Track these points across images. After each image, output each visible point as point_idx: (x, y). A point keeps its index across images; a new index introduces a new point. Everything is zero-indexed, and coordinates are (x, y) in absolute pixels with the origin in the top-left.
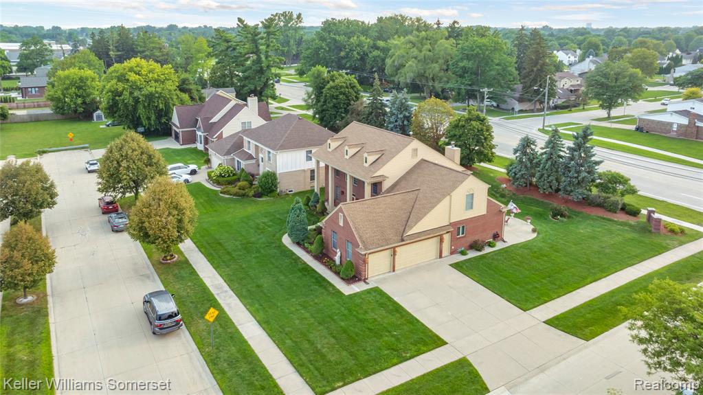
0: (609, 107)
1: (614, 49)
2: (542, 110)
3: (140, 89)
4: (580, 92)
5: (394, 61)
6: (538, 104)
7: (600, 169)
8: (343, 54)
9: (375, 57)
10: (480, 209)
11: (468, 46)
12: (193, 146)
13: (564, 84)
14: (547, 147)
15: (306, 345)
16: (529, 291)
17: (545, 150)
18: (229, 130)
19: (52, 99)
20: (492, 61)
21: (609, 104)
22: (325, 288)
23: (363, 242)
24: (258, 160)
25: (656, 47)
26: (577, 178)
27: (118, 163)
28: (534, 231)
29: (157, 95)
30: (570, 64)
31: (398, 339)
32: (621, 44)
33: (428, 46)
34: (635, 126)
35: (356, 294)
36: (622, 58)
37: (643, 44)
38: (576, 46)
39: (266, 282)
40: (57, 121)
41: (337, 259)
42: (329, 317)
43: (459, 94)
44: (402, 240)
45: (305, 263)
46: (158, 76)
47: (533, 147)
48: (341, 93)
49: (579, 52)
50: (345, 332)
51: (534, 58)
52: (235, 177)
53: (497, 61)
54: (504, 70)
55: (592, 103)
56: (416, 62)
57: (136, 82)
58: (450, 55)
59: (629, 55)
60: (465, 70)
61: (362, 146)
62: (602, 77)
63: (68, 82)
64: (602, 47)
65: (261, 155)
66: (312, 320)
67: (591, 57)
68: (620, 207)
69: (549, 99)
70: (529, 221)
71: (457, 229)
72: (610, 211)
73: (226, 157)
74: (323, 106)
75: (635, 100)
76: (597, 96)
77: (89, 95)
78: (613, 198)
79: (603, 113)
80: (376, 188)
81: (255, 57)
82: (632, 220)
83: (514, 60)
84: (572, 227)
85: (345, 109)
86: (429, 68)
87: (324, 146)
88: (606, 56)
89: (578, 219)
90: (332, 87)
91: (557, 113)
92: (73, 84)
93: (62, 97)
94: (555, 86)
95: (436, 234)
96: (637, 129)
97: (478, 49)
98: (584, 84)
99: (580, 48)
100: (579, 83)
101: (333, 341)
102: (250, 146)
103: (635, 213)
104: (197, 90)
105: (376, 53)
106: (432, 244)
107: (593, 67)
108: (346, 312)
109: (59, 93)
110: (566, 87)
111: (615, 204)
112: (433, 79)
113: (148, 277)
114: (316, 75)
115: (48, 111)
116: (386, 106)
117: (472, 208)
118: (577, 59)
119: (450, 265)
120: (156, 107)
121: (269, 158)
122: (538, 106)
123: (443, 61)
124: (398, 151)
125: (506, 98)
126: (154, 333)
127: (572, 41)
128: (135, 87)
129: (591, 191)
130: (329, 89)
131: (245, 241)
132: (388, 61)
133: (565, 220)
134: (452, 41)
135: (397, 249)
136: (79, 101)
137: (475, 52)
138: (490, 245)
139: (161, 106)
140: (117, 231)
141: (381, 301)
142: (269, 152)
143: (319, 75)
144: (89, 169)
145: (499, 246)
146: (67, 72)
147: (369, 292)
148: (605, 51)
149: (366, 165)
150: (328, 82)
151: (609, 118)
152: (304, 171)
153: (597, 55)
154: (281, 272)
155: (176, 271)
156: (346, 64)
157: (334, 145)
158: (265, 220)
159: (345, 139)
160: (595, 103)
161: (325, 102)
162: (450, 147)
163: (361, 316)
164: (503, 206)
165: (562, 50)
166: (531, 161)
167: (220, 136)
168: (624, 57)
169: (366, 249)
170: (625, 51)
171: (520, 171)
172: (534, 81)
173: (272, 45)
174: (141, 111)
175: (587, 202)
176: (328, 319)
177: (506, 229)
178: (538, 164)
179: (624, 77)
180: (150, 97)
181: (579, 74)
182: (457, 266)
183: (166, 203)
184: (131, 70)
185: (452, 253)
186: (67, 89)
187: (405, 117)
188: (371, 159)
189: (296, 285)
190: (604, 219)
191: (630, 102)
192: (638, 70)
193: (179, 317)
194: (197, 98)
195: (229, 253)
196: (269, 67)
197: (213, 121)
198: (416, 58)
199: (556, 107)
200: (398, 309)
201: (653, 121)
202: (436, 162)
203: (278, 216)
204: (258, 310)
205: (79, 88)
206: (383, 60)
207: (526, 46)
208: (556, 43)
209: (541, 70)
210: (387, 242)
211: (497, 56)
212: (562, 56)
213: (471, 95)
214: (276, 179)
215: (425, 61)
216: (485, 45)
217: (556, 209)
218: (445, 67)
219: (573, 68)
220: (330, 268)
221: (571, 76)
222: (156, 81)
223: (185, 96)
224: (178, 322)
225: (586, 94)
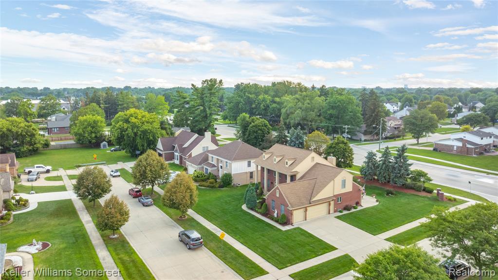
0: (418, 138)
1: (422, 102)
2: (378, 140)
3: (138, 127)
4: (401, 129)
5: (287, 111)
6: (375, 136)
7: (412, 168)
8: (254, 106)
9: (273, 108)
10: (349, 188)
11: (332, 101)
12: (172, 162)
13: (391, 124)
14: (383, 157)
15: (269, 251)
16: (376, 227)
17: (381, 159)
18: (196, 151)
19: (76, 134)
20: (348, 110)
21: (417, 135)
22: (272, 228)
23: (290, 204)
24: (218, 168)
25: (446, 101)
26: (399, 173)
27: (145, 168)
28: (377, 201)
29: (149, 131)
30: (394, 112)
31: (313, 248)
32: (425, 99)
33: (308, 101)
34: (433, 148)
35: (288, 230)
36: (426, 108)
37: (438, 99)
38: (398, 100)
39: (240, 227)
40: (77, 148)
41: (275, 215)
42: (277, 239)
43: (328, 130)
44: (311, 203)
45: (258, 218)
46: (148, 119)
47: (375, 157)
48: (259, 129)
49: (399, 104)
50: (287, 245)
51: (372, 108)
52: (206, 177)
53: (350, 110)
54: (354, 115)
55: (408, 135)
56: (301, 111)
57: (135, 123)
58: (321, 106)
59: (430, 106)
60: (331, 116)
61: (283, 156)
62: (413, 119)
63: (86, 123)
64: (414, 101)
65: (220, 165)
66: (269, 241)
67: (407, 107)
68: (422, 188)
69: (382, 133)
70: (374, 196)
71: (338, 198)
72: (417, 191)
73: (199, 166)
74: (248, 137)
75: (433, 133)
76: (411, 131)
77: (99, 132)
78: (419, 184)
79: (414, 141)
80: (293, 178)
81: (202, 108)
82: (429, 195)
83: (361, 109)
84: (397, 199)
85: (262, 139)
86: (310, 115)
87: (260, 158)
88: (416, 107)
89: (400, 195)
90: (253, 126)
91: (387, 142)
92: (89, 124)
93: (82, 133)
94: (385, 125)
95: (327, 201)
96: (434, 150)
97: (339, 103)
98: (403, 124)
99: (400, 102)
100: (400, 123)
101: (281, 249)
102: (213, 159)
103: (430, 192)
104: (169, 129)
105: (274, 105)
106: (325, 206)
107: (408, 114)
108: (285, 237)
109: (81, 130)
110: (392, 125)
111: (420, 187)
112: (311, 121)
113: (174, 227)
114: (242, 119)
115: (72, 142)
116: (287, 137)
117: (345, 187)
118: (398, 108)
119: (335, 217)
120: (148, 138)
121: (227, 166)
122: (376, 138)
123: (318, 110)
124: (304, 158)
125: (356, 133)
126: (190, 249)
127: (395, 97)
128: (134, 126)
129: (407, 181)
130: (251, 127)
131: (221, 209)
132: (283, 111)
133: (393, 196)
134: (323, 98)
135: (307, 208)
136: (93, 135)
137: (337, 104)
138: (355, 208)
139: (151, 138)
140: (147, 206)
141: (302, 233)
142: (227, 162)
143: (244, 119)
144: (114, 175)
145: (359, 208)
146: (85, 117)
147: (295, 229)
148: (416, 103)
149: (287, 166)
150: (251, 123)
151: (418, 144)
152: (246, 173)
153: (411, 106)
154: (246, 222)
155: (189, 223)
156: (255, 112)
157: (267, 156)
158: (229, 199)
159: (272, 154)
160: (409, 135)
161: (249, 135)
162: (330, 157)
163: (294, 239)
164: (361, 187)
165: (389, 103)
166: (374, 165)
167: (190, 155)
168: (427, 107)
169: (292, 207)
170: (428, 103)
171: (368, 171)
172: (373, 122)
173: (213, 100)
174: (138, 140)
175: (405, 187)
176: (277, 241)
177: (362, 201)
178: (378, 167)
179: (427, 119)
180: (145, 132)
181: (400, 118)
182: (338, 217)
183: (184, 186)
184: (131, 115)
185: (335, 211)
186: (85, 128)
187: (299, 142)
188: (290, 163)
189: (256, 227)
190: (413, 195)
191: (430, 134)
192: (435, 115)
193: (202, 240)
194: (170, 133)
195: (215, 214)
196: (211, 114)
197: (184, 146)
198: (301, 108)
199: (386, 138)
200: (311, 236)
201: (443, 145)
202: (325, 164)
203: (236, 197)
204: (239, 238)
205: (93, 127)
206: (279, 110)
207: (367, 100)
208: (385, 98)
209: (377, 115)
210: (303, 204)
211: (350, 106)
212: (388, 107)
213: (335, 131)
214: (231, 177)
215: (306, 110)
216: (343, 100)
217: (388, 190)
218: (318, 114)
219: (396, 114)
220: (273, 220)
221: (395, 119)
222: (148, 122)
223: (164, 132)
224: (201, 243)
225: (404, 129)
